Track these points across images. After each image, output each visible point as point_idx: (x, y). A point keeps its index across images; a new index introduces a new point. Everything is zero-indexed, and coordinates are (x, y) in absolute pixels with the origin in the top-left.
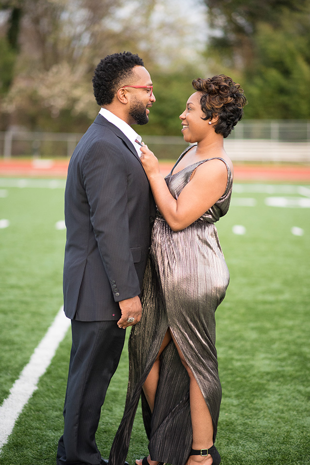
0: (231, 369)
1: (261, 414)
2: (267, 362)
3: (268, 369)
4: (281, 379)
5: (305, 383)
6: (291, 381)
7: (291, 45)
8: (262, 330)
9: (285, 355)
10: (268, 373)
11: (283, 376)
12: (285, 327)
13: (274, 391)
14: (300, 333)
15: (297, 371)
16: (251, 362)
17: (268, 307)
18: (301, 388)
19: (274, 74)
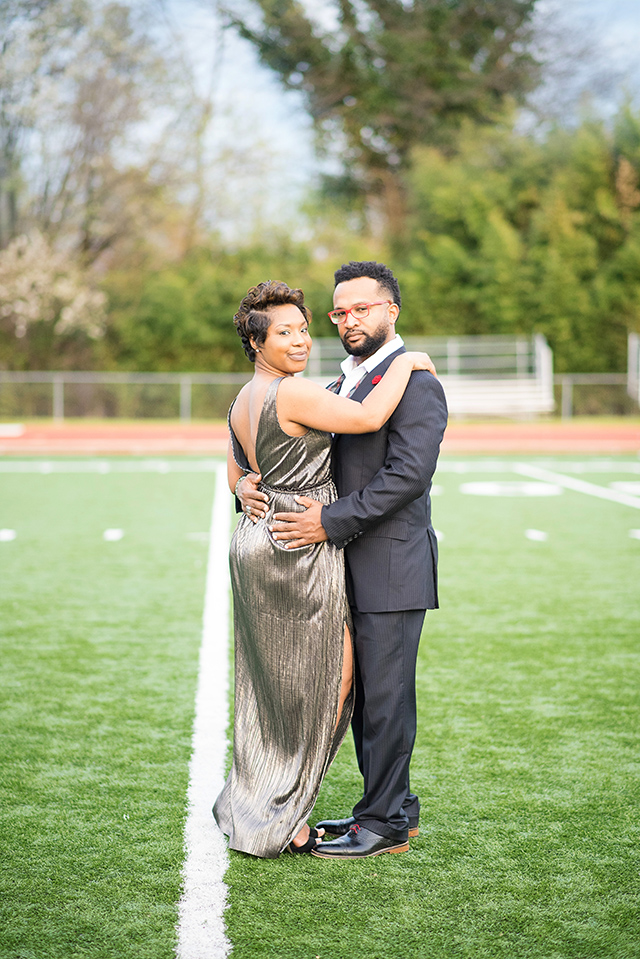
0: (501, 716)
1: (564, 762)
2: (552, 706)
3: (555, 715)
4: (579, 725)
5: (615, 728)
6: (594, 726)
7: (478, 189)
8: (528, 670)
9: (575, 697)
10: (557, 719)
11: (580, 721)
12: (563, 665)
13: (572, 737)
14: (589, 672)
15: (598, 715)
16: (527, 708)
17: (527, 641)
18: (611, 734)
19: (447, 247)
